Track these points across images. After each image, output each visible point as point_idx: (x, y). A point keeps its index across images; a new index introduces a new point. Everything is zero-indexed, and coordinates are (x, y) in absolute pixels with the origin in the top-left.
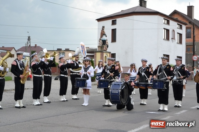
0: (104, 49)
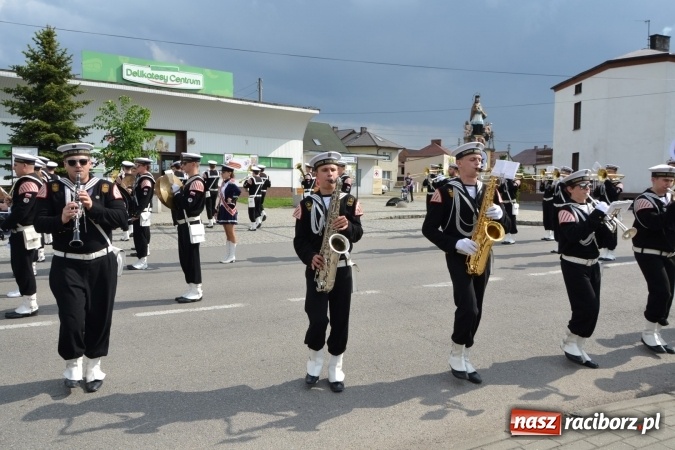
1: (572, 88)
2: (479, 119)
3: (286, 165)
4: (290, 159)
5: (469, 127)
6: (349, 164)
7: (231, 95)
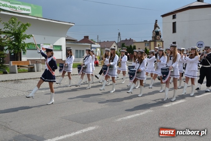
0: (157, 39)
1: (171, 16)
2: (157, 29)
3: (59, 49)
4: (61, 46)
5: (154, 32)
6: (98, 48)
7: (42, 17)
